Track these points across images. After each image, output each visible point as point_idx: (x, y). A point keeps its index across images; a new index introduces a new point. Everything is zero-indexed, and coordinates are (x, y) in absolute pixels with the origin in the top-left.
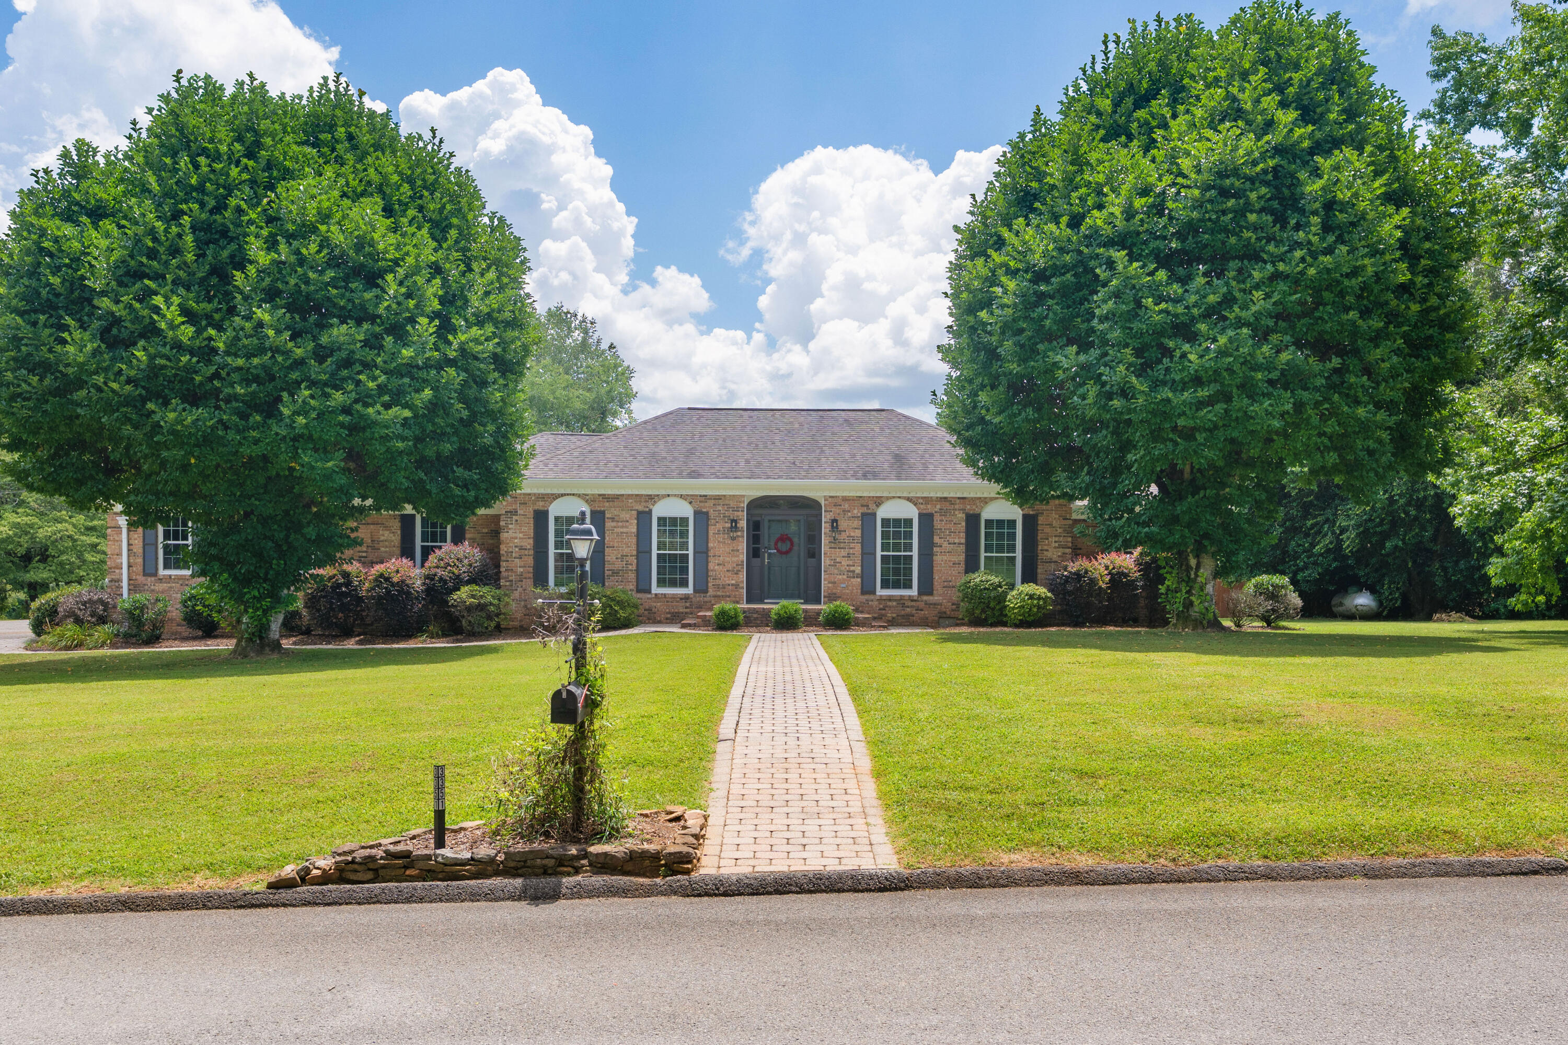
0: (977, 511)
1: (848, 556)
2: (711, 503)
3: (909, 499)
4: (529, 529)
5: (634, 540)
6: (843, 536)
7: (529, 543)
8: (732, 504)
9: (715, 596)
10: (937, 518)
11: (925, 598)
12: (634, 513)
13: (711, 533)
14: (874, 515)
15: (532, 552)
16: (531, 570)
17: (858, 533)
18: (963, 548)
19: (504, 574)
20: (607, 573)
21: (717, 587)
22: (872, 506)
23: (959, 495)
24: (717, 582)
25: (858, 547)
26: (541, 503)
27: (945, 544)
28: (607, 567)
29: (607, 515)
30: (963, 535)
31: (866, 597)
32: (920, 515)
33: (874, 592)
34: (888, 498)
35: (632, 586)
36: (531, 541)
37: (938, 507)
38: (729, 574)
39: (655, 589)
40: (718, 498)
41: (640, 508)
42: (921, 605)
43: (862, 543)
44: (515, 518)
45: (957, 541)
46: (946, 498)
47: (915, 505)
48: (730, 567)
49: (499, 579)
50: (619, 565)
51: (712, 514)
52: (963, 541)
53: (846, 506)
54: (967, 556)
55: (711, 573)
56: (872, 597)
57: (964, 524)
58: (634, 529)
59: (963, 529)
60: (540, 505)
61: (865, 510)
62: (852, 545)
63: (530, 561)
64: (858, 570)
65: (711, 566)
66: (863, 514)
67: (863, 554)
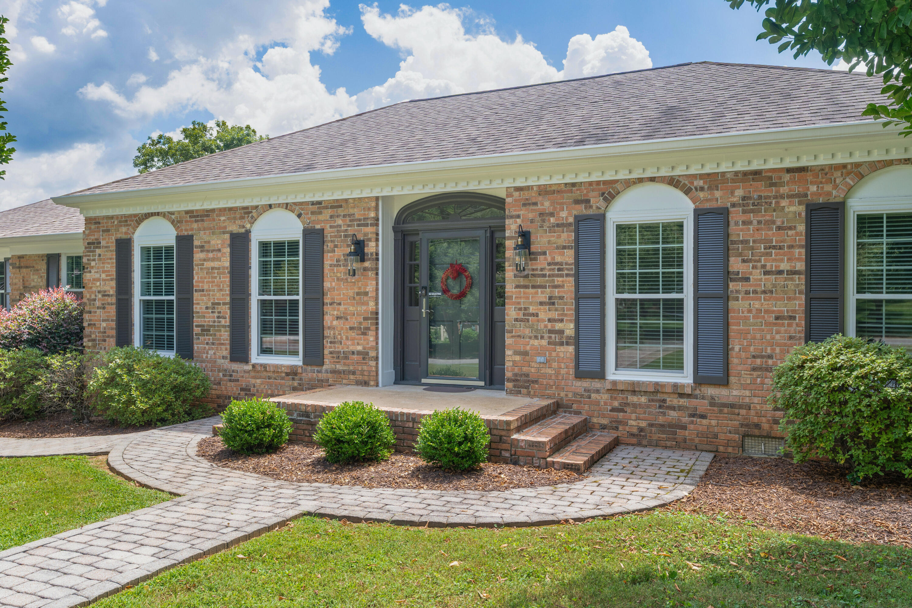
0: (836, 196)
1: (551, 302)
2: (327, 213)
3: (673, 182)
4: (111, 267)
5: (226, 279)
6: (541, 262)
7: (111, 287)
8: (358, 213)
9: (334, 372)
10: (736, 216)
11: (711, 391)
12: (227, 236)
13: (327, 263)
14: (601, 218)
15: (114, 300)
16: (113, 324)
17: (569, 256)
18: (800, 281)
19: (87, 331)
20: (196, 330)
21: (337, 356)
22: (597, 202)
23: (789, 163)
24: (339, 348)
25: (569, 283)
26: (124, 229)
27: (756, 275)
28: (197, 321)
29: (196, 243)
30: (800, 252)
31: (586, 384)
32: (698, 214)
33: (601, 375)
34: (629, 184)
35: (225, 351)
36: (113, 284)
37: (739, 193)
38: (353, 334)
39: (256, 358)
40: (337, 205)
41: (235, 228)
42: (702, 405)
43: (577, 276)
44: (98, 251)
45: (784, 266)
46: (757, 173)
47: (687, 192)
48: (354, 321)
49: (81, 338)
50: (209, 319)
51: (329, 233)
52: (801, 266)
53: (546, 205)
54: (810, 301)
55: (327, 333)
56: (596, 384)
57: (802, 228)
58: (226, 263)
59: (801, 239)
60: (123, 231)
61: (581, 210)
62: (558, 281)
63: (112, 311)
64: (569, 329)
65: (328, 320)
66: (579, 220)
67: (578, 298)
